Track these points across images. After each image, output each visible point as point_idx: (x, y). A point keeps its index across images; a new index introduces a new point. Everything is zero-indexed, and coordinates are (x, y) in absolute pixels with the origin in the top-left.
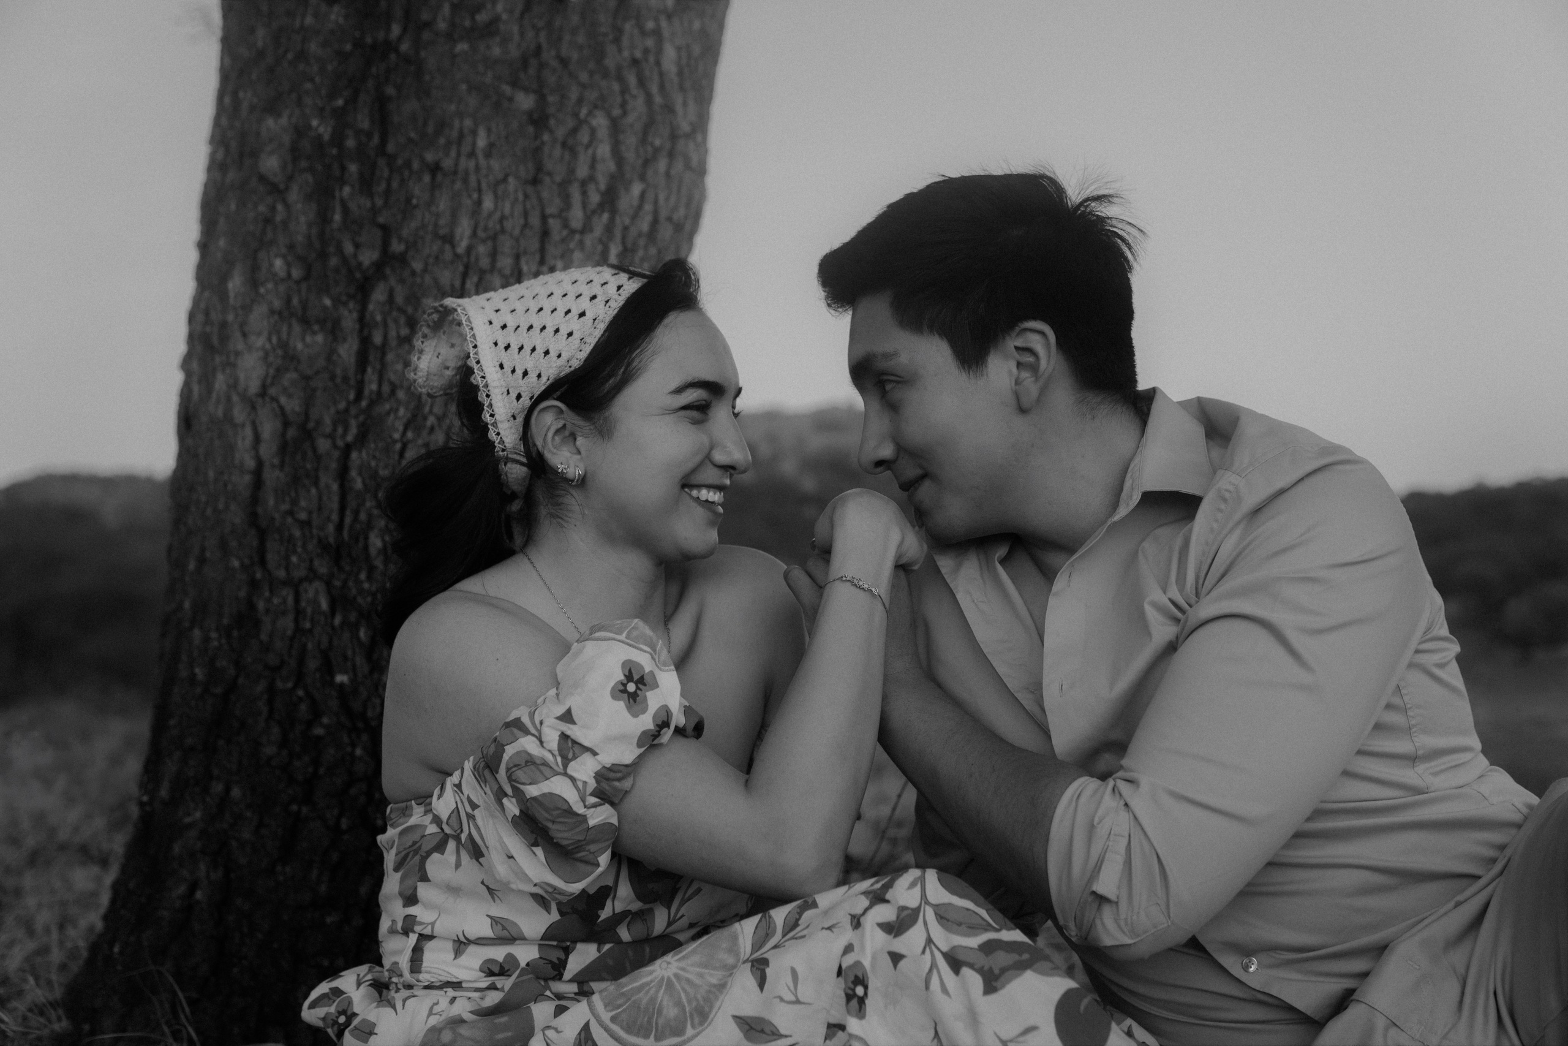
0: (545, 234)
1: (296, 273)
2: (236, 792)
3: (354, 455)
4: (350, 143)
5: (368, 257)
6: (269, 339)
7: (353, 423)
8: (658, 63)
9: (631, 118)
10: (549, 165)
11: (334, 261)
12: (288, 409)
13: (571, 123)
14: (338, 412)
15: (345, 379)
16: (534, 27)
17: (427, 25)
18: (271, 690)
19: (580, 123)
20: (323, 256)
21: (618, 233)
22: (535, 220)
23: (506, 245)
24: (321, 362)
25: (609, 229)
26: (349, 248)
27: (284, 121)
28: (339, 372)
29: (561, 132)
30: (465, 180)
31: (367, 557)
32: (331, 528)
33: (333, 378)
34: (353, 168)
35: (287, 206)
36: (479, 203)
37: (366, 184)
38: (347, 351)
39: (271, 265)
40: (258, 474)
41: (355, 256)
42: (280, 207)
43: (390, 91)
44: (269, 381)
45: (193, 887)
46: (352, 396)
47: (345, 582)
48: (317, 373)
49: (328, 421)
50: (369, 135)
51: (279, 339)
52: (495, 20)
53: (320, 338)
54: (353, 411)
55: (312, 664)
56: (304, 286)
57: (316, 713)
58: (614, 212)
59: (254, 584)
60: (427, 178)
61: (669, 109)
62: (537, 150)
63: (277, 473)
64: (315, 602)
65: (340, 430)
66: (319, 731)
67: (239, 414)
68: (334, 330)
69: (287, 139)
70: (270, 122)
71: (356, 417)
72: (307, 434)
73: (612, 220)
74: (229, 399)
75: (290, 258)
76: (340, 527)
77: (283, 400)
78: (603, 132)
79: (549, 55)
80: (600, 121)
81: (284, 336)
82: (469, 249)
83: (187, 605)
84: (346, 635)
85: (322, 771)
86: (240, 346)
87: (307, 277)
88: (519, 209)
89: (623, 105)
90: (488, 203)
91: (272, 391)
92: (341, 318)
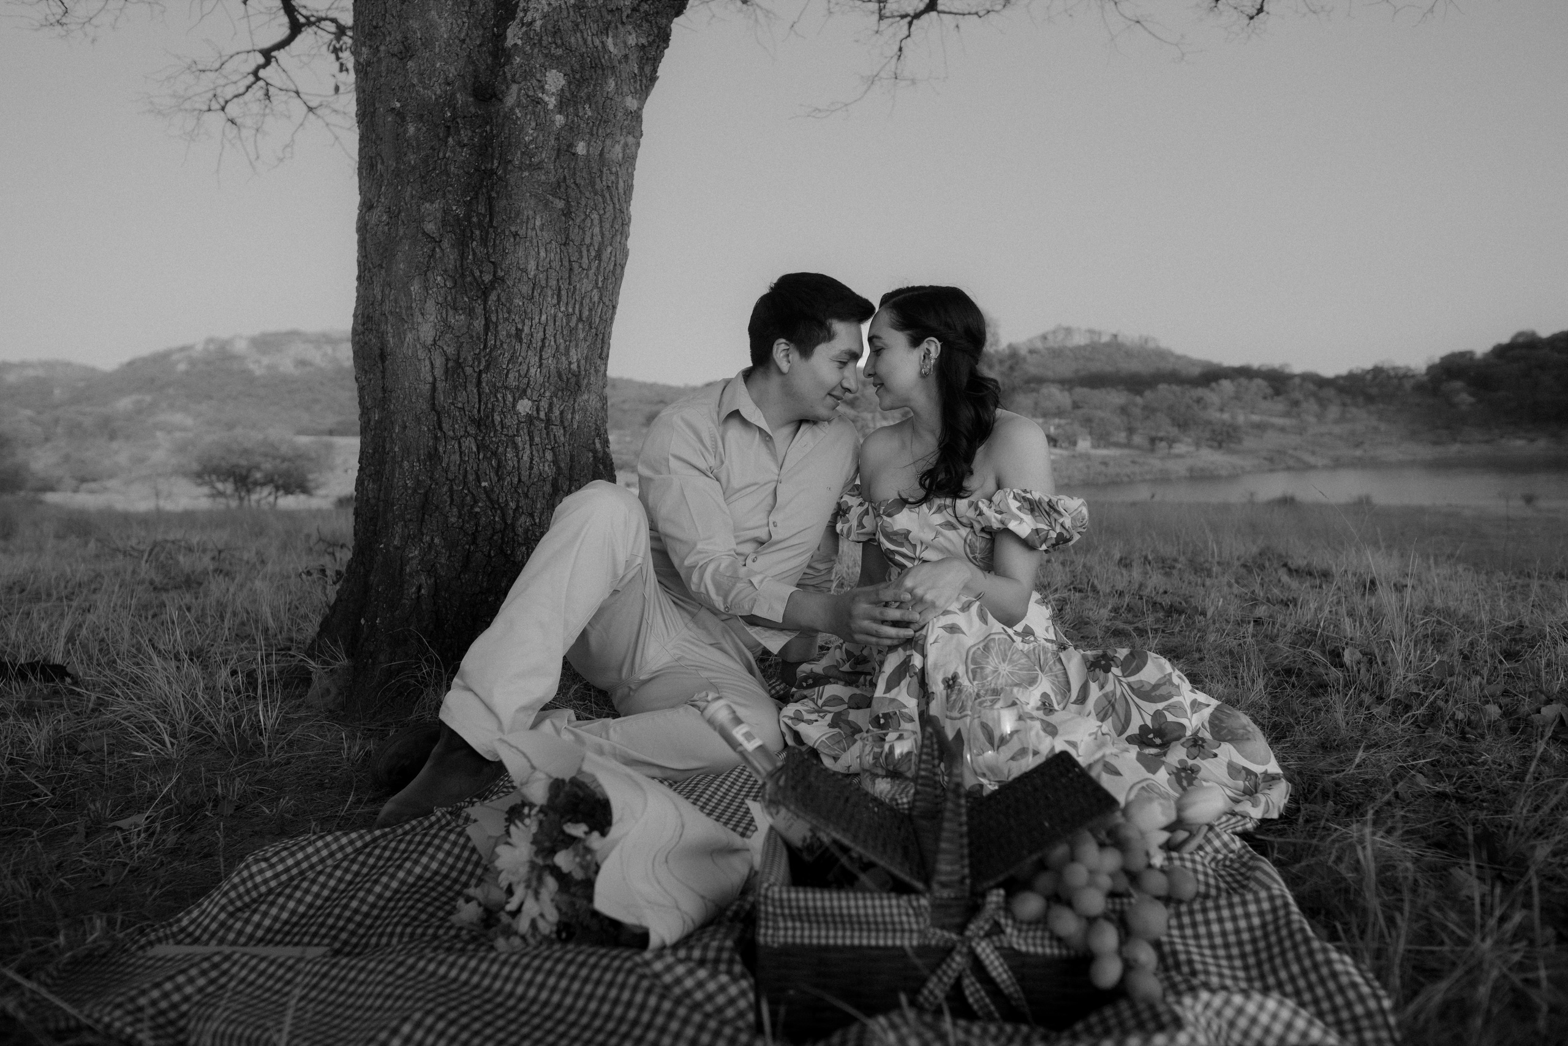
0: (571, 270)
1: (449, 284)
2: (436, 541)
4: (475, 219)
5: (487, 278)
6: (437, 317)
8: (617, 188)
9: (607, 215)
10: (572, 236)
11: (469, 279)
12: (448, 352)
13: (583, 217)
14: (475, 354)
15: (479, 338)
16: (562, 167)
17: (510, 161)
18: (451, 490)
19: (587, 216)
20: (463, 276)
21: (602, 269)
22: (566, 263)
23: (553, 274)
24: (465, 330)
25: (598, 268)
26: (477, 274)
28: (474, 334)
29: (578, 221)
30: (531, 242)
31: (494, 425)
32: (476, 411)
33: (472, 337)
34: (477, 232)
35: (442, 250)
36: (539, 253)
37: (484, 242)
38: (479, 324)
39: (435, 279)
40: (434, 383)
41: (480, 277)
42: (437, 250)
43: (494, 194)
44: (437, 338)
45: (419, 588)
47: (484, 438)
48: (463, 334)
49: (470, 358)
50: (484, 216)
51: (442, 317)
52: (542, 161)
53: (462, 317)
54: (483, 354)
55: (471, 478)
56: (453, 291)
57: (476, 502)
58: (600, 261)
59: (436, 438)
60: (512, 240)
61: (622, 212)
62: (567, 229)
63: (444, 384)
64: (470, 448)
65: (476, 363)
66: (477, 510)
67: (421, 354)
68: (471, 313)
69: (439, 215)
72: (459, 365)
73: (599, 264)
74: (414, 346)
75: (445, 276)
76: (479, 411)
77: (445, 348)
78: (596, 222)
79: (570, 182)
80: (595, 216)
81: (444, 316)
82: (535, 276)
83: (397, 449)
84: (486, 464)
85: (480, 529)
87: (454, 287)
88: (558, 257)
89: (604, 209)
90: (543, 254)
91: (439, 343)
92: (474, 308)
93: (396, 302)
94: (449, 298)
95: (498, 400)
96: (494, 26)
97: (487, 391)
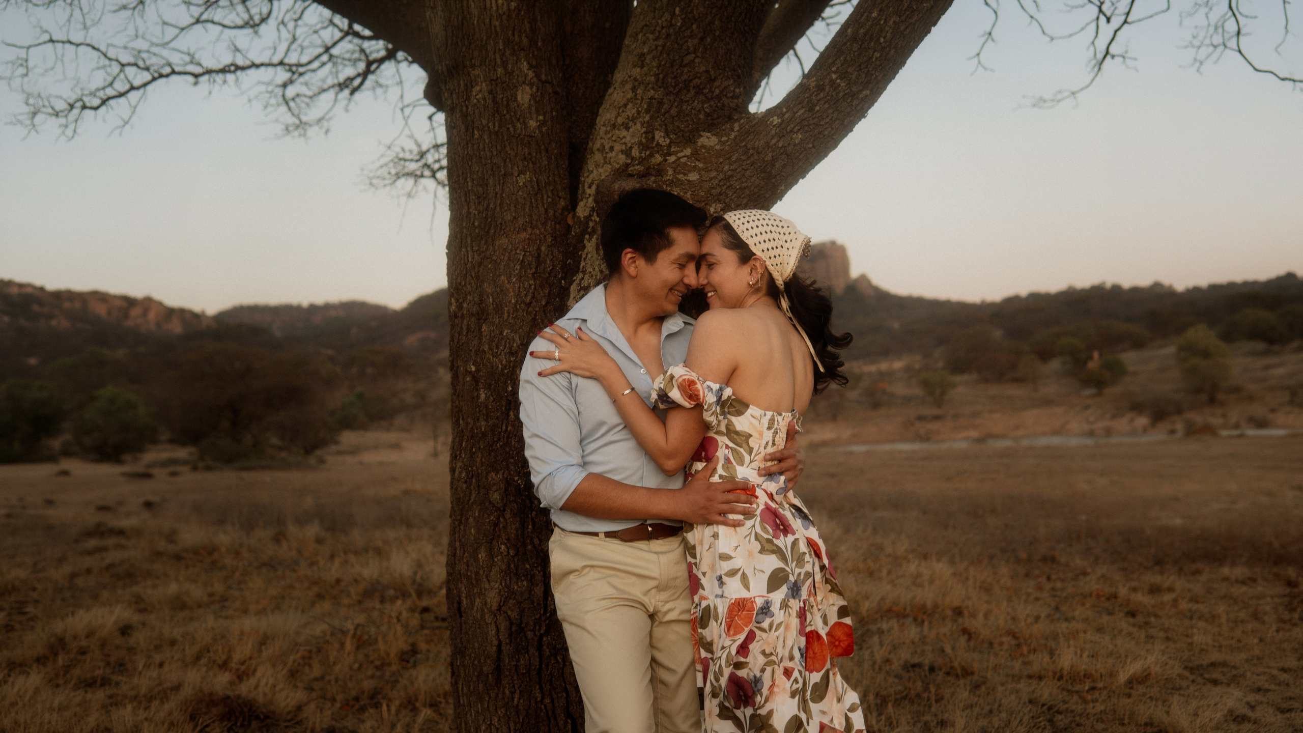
1: (512, 553)
3: (545, 639)
6: (501, 584)
7: (543, 625)
11: (530, 547)
12: (512, 616)
14: (536, 619)
15: (539, 604)
27: (500, 476)
28: (535, 600)
33: (533, 602)
35: (505, 519)
39: (500, 548)
40: (499, 646)
41: (540, 545)
44: (501, 604)
46: (542, 612)
48: (525, 600)
49: (531, 623)
51: (506, 583)
53: (525, 583)
54: (543, 619)
56: (516, 559)
63: (508, 647)
65: (537, 628)
67: (489, 618)
70: (493, 475)
71: (545, 621)
72: (522, 629)
74: (482, 610)
75: (508, 545)
77: (509, 613)
81: (508, 582)
86: (487, 586)
87: (516, 555)
91: (503, 608)
92: (534, 574)
93: (468, 566)
94: (512, 566)
95: (558, 662)
96: (562, 278)
97: (548, 653)
